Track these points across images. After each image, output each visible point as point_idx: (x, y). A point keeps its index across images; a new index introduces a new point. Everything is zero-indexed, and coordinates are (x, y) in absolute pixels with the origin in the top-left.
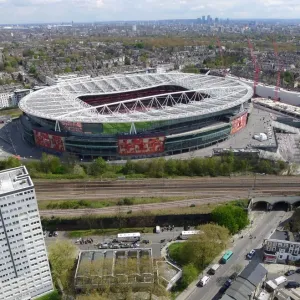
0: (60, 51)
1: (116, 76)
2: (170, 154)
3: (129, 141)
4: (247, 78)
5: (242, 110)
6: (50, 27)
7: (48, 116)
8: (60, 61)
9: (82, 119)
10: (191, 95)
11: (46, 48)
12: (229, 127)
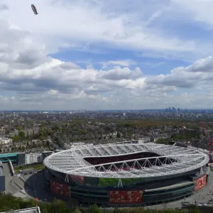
0: (75, 128)
1: (110, 145)
2: (148, 205)
3: (117, 192)
4: (204, 148)
5: (202, 172)
6: (71, 113)
7: (61, 171)
8: (75, 134)
9: (84, 173)
10: (163, 160)
11: (66, 126)
12: (192, 185)
